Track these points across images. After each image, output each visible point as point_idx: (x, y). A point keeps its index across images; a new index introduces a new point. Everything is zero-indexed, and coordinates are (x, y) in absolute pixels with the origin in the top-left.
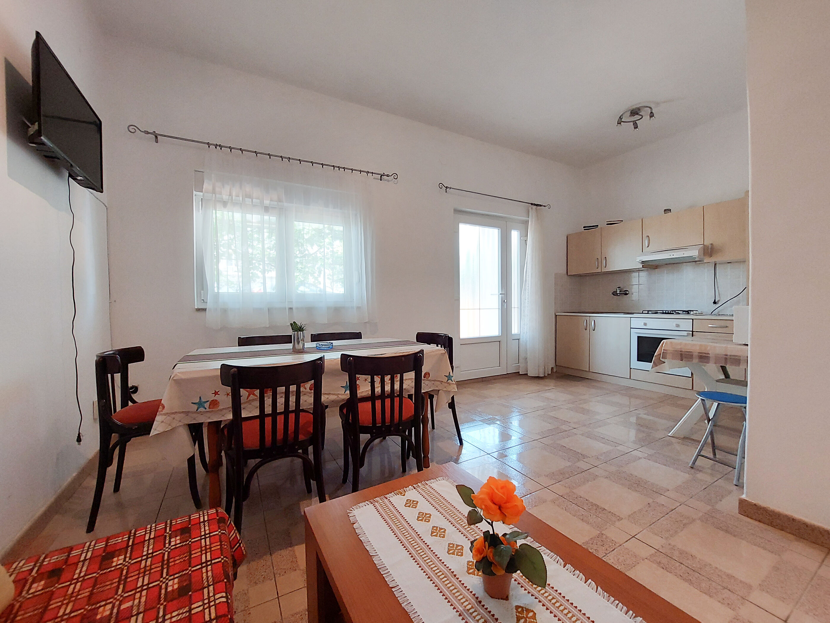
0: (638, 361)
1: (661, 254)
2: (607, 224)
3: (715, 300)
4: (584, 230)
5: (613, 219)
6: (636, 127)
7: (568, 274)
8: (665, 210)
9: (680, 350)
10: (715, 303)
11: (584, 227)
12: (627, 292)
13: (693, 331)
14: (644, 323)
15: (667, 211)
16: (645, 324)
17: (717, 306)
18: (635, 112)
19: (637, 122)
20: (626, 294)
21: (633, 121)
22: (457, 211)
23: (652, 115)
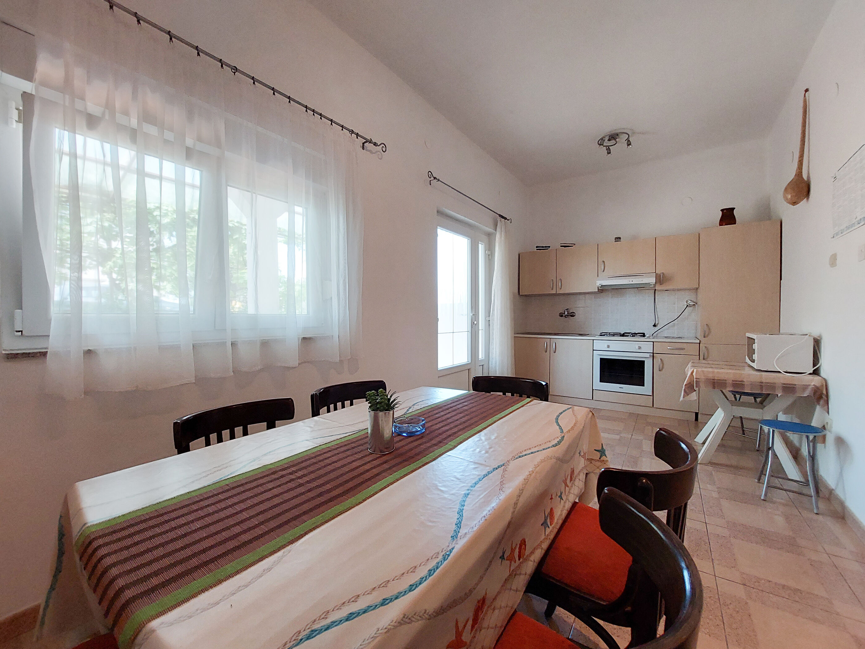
0: (600, 381)
1: (615, 279)
2: (561, 246)
3: (655, 323)
4: (537, 249)
5: (568, 241)
6: (609, 153)
7: (520, 294)
8: (616, 238)
9: (712, 378)
10: (655, 326)
11: (537, 247)
12: (574, 314)
13: (653, 353)
14: (608, 345)
15: (618, 239)
16: (608, 347)
17: (657, 328)
18: (613, 137)
19: (610, 147)
20: (573, 316)
21: (607, 146)
22: (440, 213)
23: (629, 143)
